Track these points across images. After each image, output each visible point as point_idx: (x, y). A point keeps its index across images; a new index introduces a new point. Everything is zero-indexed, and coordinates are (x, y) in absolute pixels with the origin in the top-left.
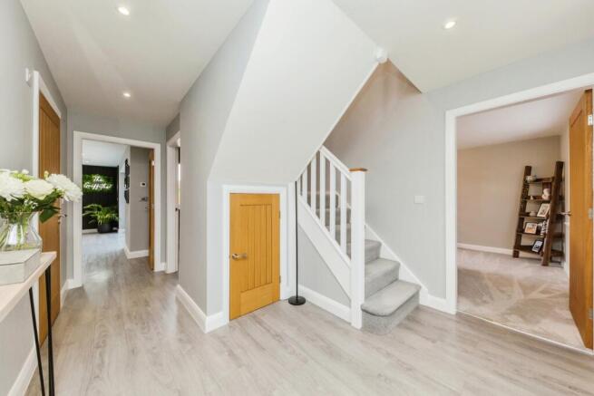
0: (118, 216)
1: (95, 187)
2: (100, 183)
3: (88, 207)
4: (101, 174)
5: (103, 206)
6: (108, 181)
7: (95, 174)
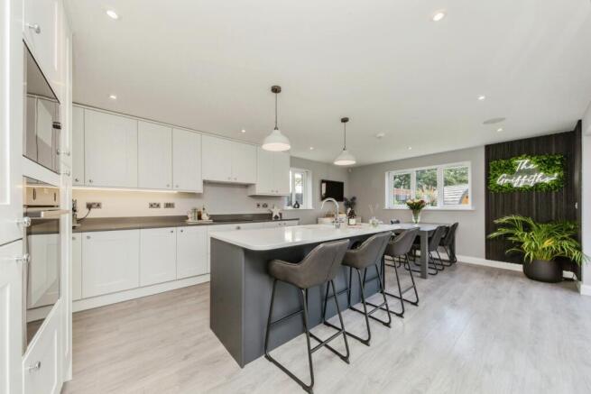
0: (579, 249)
1: (519, 182)
2: (529, 172)
3: (504, 220)
4: (530, 154)
5: (537, 221)
6: (547, 166)
7: (519, 155)
